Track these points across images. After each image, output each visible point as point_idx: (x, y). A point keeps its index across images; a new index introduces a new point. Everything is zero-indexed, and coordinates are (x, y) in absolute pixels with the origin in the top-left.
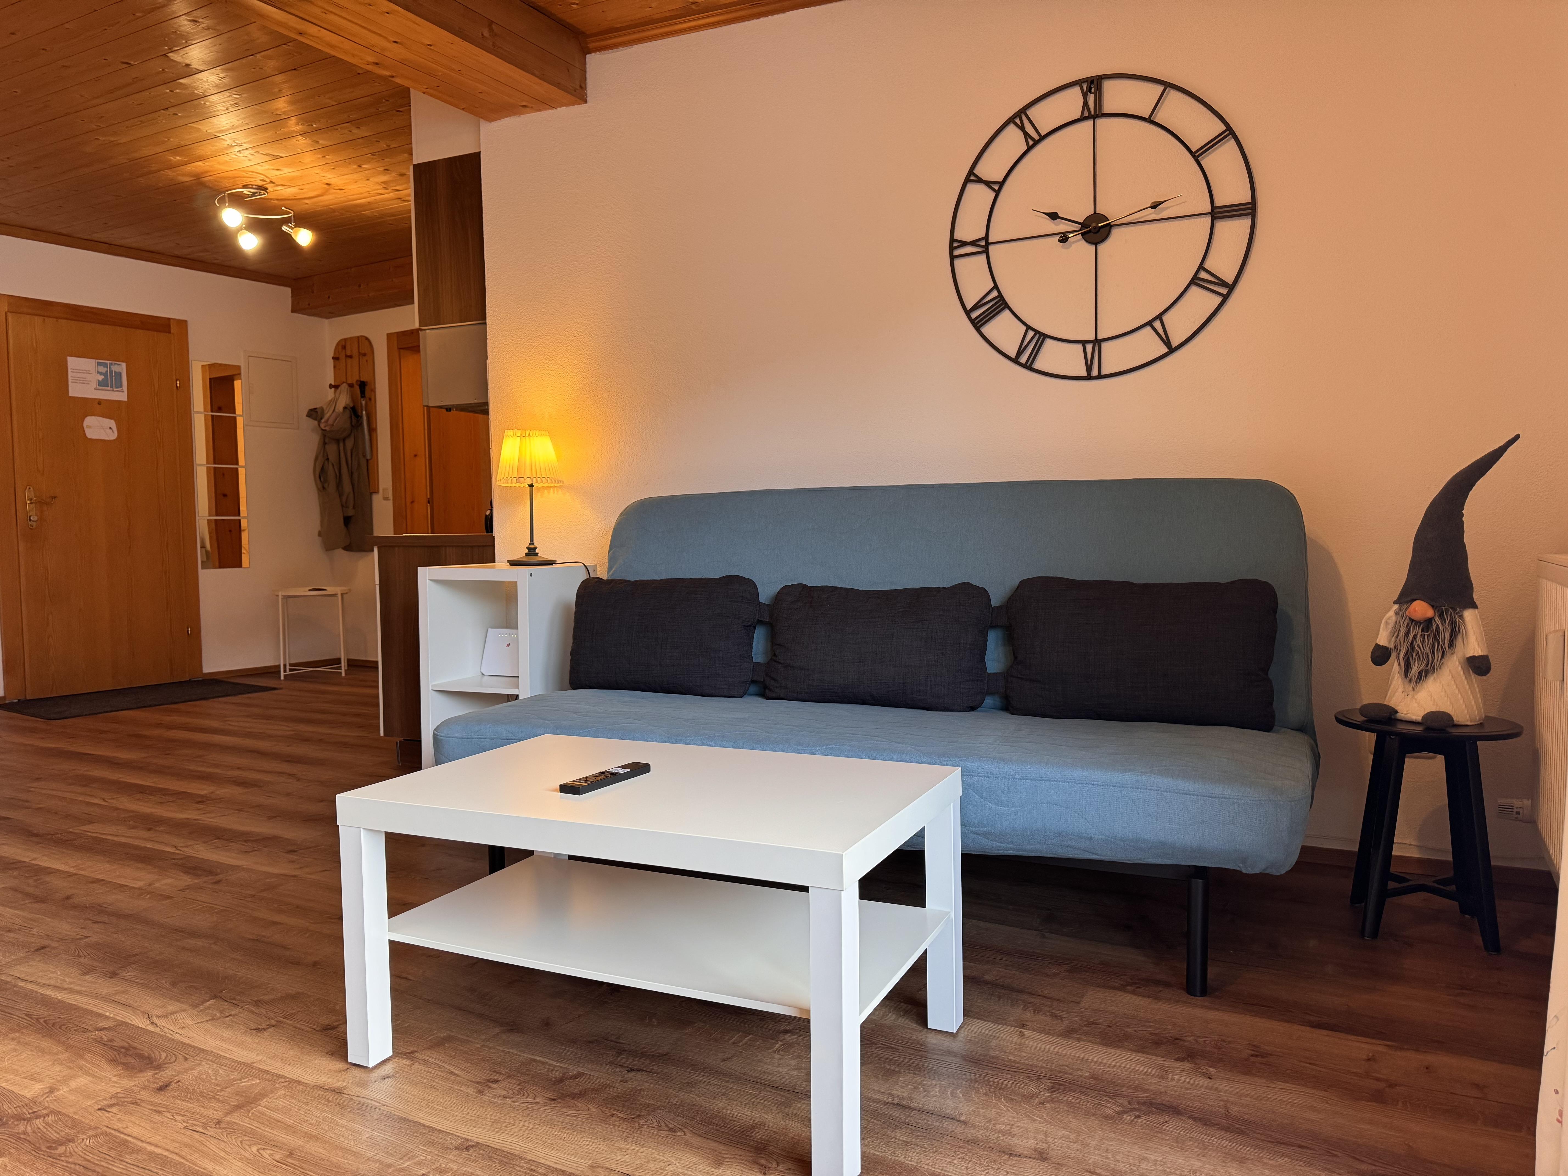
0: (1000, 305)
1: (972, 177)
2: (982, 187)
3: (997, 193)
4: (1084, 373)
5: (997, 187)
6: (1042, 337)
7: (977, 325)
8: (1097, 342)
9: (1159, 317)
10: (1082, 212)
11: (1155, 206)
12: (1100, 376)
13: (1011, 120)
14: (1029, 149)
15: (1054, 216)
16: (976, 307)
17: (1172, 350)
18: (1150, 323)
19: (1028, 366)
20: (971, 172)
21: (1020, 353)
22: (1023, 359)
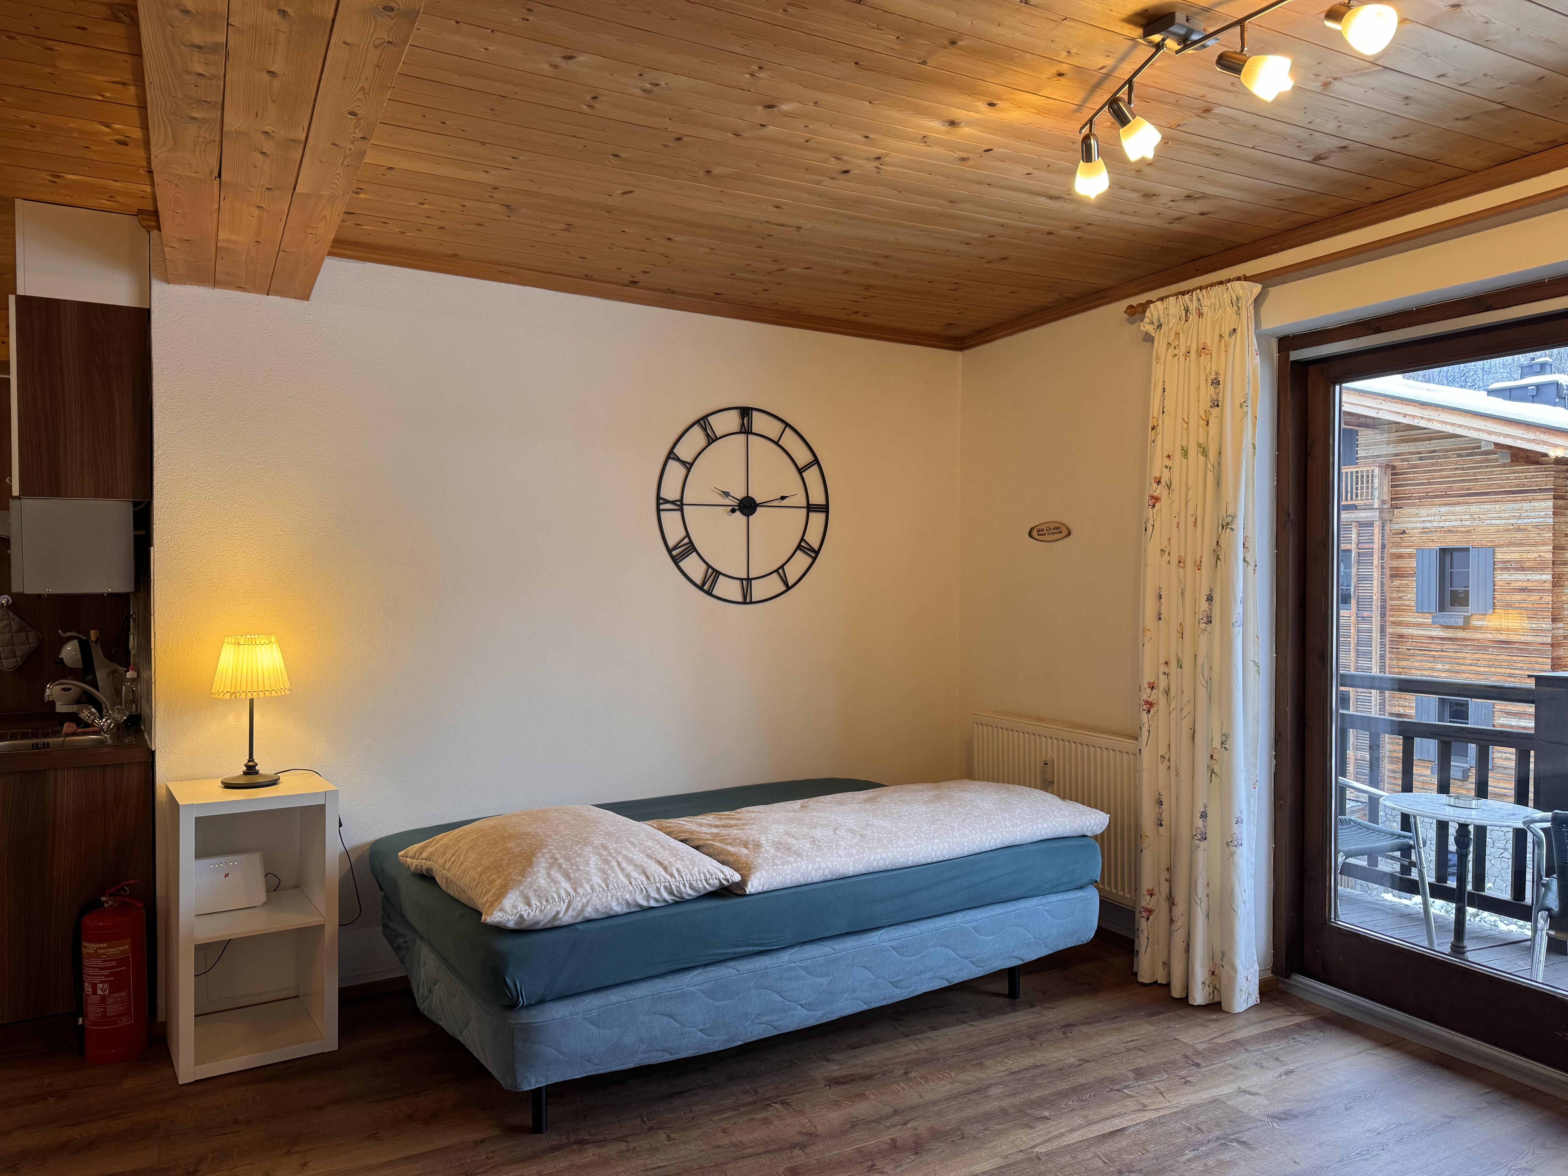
0: (691, 548)
1: (671, 455)
2: (678, 464)
3: (689, 470)
4: (740, 599)
5: (688, 466)
6: (718, 573)
7: (676, 560)
8: (749, 580)
9: (782, 567)
10: (740, 494)
11: (783, 498)
12: (751, 603)
13: (697, 422)
14: (709, 444)
15: (727, 494)
16: (675, 548)
17: (788, 588)
18: (777, 571)
19: (709, 593)
20: (671, 451)
21: (704, 583)
22: (706, 587)
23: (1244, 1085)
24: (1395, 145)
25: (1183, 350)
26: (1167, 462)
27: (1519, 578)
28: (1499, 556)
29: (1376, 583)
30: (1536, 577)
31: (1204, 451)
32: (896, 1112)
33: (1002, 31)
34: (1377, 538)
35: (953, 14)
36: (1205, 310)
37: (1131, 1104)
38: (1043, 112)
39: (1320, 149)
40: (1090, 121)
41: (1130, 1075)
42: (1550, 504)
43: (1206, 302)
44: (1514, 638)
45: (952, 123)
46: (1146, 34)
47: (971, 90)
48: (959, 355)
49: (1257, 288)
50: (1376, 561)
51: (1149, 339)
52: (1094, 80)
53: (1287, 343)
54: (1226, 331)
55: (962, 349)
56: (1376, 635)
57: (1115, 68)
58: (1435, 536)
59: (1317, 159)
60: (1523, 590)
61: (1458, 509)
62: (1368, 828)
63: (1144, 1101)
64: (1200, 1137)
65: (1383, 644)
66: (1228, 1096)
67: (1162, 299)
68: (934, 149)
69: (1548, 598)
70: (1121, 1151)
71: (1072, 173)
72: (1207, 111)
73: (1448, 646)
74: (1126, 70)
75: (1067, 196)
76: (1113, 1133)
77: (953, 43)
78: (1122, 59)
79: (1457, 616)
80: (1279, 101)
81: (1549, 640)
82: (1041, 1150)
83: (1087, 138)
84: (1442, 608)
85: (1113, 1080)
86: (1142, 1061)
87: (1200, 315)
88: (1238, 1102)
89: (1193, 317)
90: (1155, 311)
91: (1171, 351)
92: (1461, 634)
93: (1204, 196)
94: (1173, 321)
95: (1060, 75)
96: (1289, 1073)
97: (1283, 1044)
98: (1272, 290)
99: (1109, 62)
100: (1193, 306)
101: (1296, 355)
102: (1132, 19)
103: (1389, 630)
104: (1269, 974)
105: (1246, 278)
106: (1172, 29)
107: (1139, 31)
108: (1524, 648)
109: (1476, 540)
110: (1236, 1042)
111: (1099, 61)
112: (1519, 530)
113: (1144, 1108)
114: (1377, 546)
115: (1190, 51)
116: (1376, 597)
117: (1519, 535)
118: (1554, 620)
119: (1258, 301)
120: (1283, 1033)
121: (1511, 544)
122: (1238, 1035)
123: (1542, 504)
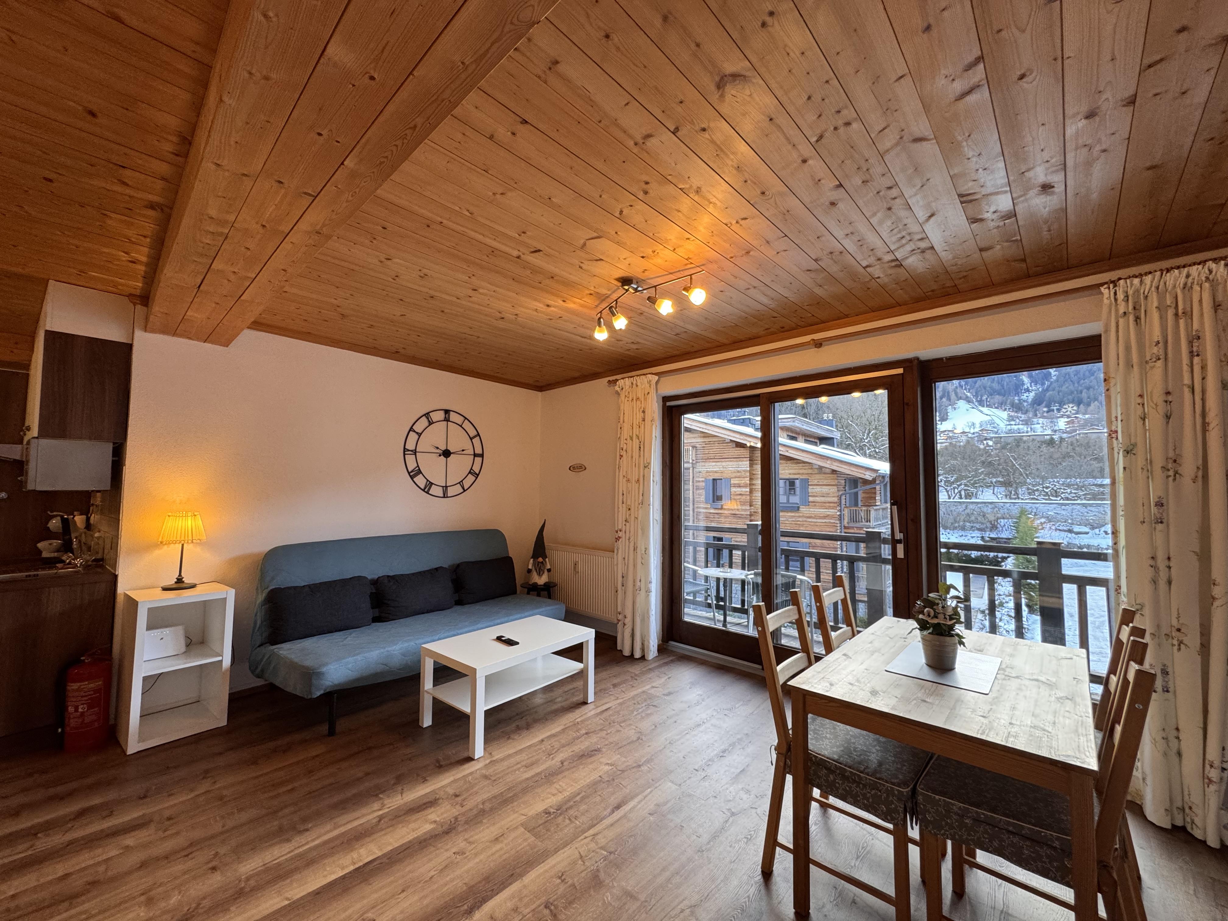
0: (419, 472)
1: (411, 429)
2: (414, 433)
3: (420, 436)
4: (442, 496)
6: (432, 484)
7: (412, 478)
8: (446, 487)
9: (462, 481)
10: (443, 448)
11: (463, 450)
12: (447, 497)
13: (424, 415)
14: (429, 425)
15: (437, 448)
16: (412, 472)
17: (465, 491)
18: (459, 483)
19: (427, 493)
20: (412, 428)
21: (425, 488)
22: (426, 490)
23: (654, 685)
24: (703, 333)
25: (631, 399)
26: (625, 441)
27: (738, 490)
28: (732, 482)
29: (691, 492)
30: (744, 490)
31: (638, 437)
32: (517, 714)
33: (571, 276)
34: (691, 474)
35: (553, 268)
36: (638, 384)
37: (613, 698)
38: (582, 306)
39: (678, 331)
40: (601, 312)
41: (612, 687)
42: (748, 462)
43: (639, 381)
44: (737, 512)
45: (548, 306)
46: (623, 286)
47: (557, 296)
48: (539, 394)
49: (657, 378)
50: (691, 483)
51: (618, 393)
52: (603, 298)
53: (665, 399)
54: (646, 393)
55: (541, 391)
56: (691, 512)
57: (610, 295)
58: (711, 474)
59: (677, 334)
60: (740, 495)
61: (718, 464)
62: (693, 583)
63: (617, 696)
64: (639, 706)
65: (693, 516)
66: (648, 689)
67: (623, 379)
68: (540, 314)
69: (748, 498)
70: (611, 715)
71: (594, 331)
72: (641, 314)
73: (716, 516)
74: (615, 296)
75: (591, 338)
76: (606, 710)
77: (552, 278)
78: (614, 292)
79: (719, 504)
80: (668, 315)
81: (749, 513)
82: (579, 720)
83: (599, 319)
84: (714, 502)
85: (605, 690)
86: (616, 681)
87: (637, 386)
88: (652, 691)
89: (634, 386)
90: (621, 383)
91: (627, 399)
92: (720, 511)
93: (638, 343)
94: (627, 387)
95: (591, 294)
96: (669, 678)
97: (666, 668)
98: (662, 379)
99: (609, 293)
100: (635, 382)
101: (668, 404)
102: (618, 280)
103: (696, 510)
104: (661, 642)
105: (653, 374)
106: (632, 285)
107: (620, 284)
108: (740, 517)
109: (725, 475)
110: (650, 669)
111: (604, 291)
112: (738, 472)
113: (617, 698)
114: (691, 477)
115: (638, 293)
116: (691, 497)
117: (739, 474)
118: (751, 506)
119: (657, 383)
120: (666, 664)
121: (736, 477)
122: (650, 667)
123: (744, 463)
